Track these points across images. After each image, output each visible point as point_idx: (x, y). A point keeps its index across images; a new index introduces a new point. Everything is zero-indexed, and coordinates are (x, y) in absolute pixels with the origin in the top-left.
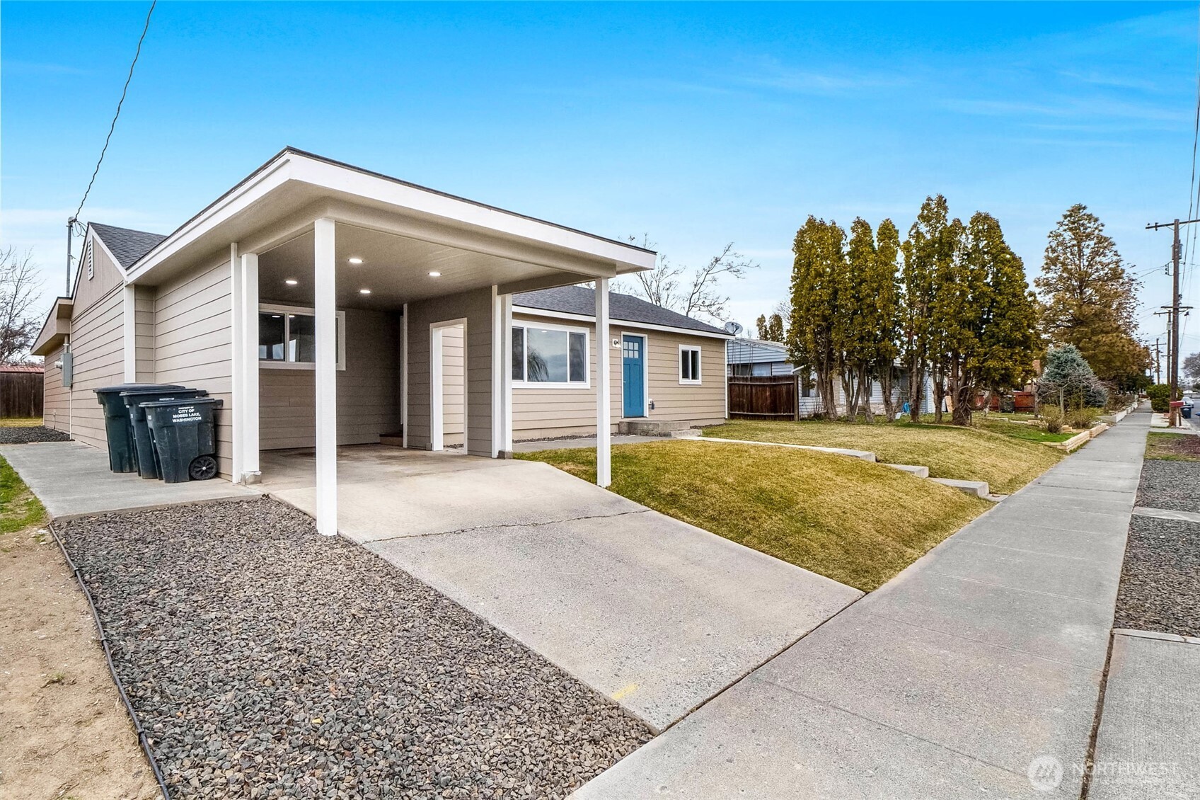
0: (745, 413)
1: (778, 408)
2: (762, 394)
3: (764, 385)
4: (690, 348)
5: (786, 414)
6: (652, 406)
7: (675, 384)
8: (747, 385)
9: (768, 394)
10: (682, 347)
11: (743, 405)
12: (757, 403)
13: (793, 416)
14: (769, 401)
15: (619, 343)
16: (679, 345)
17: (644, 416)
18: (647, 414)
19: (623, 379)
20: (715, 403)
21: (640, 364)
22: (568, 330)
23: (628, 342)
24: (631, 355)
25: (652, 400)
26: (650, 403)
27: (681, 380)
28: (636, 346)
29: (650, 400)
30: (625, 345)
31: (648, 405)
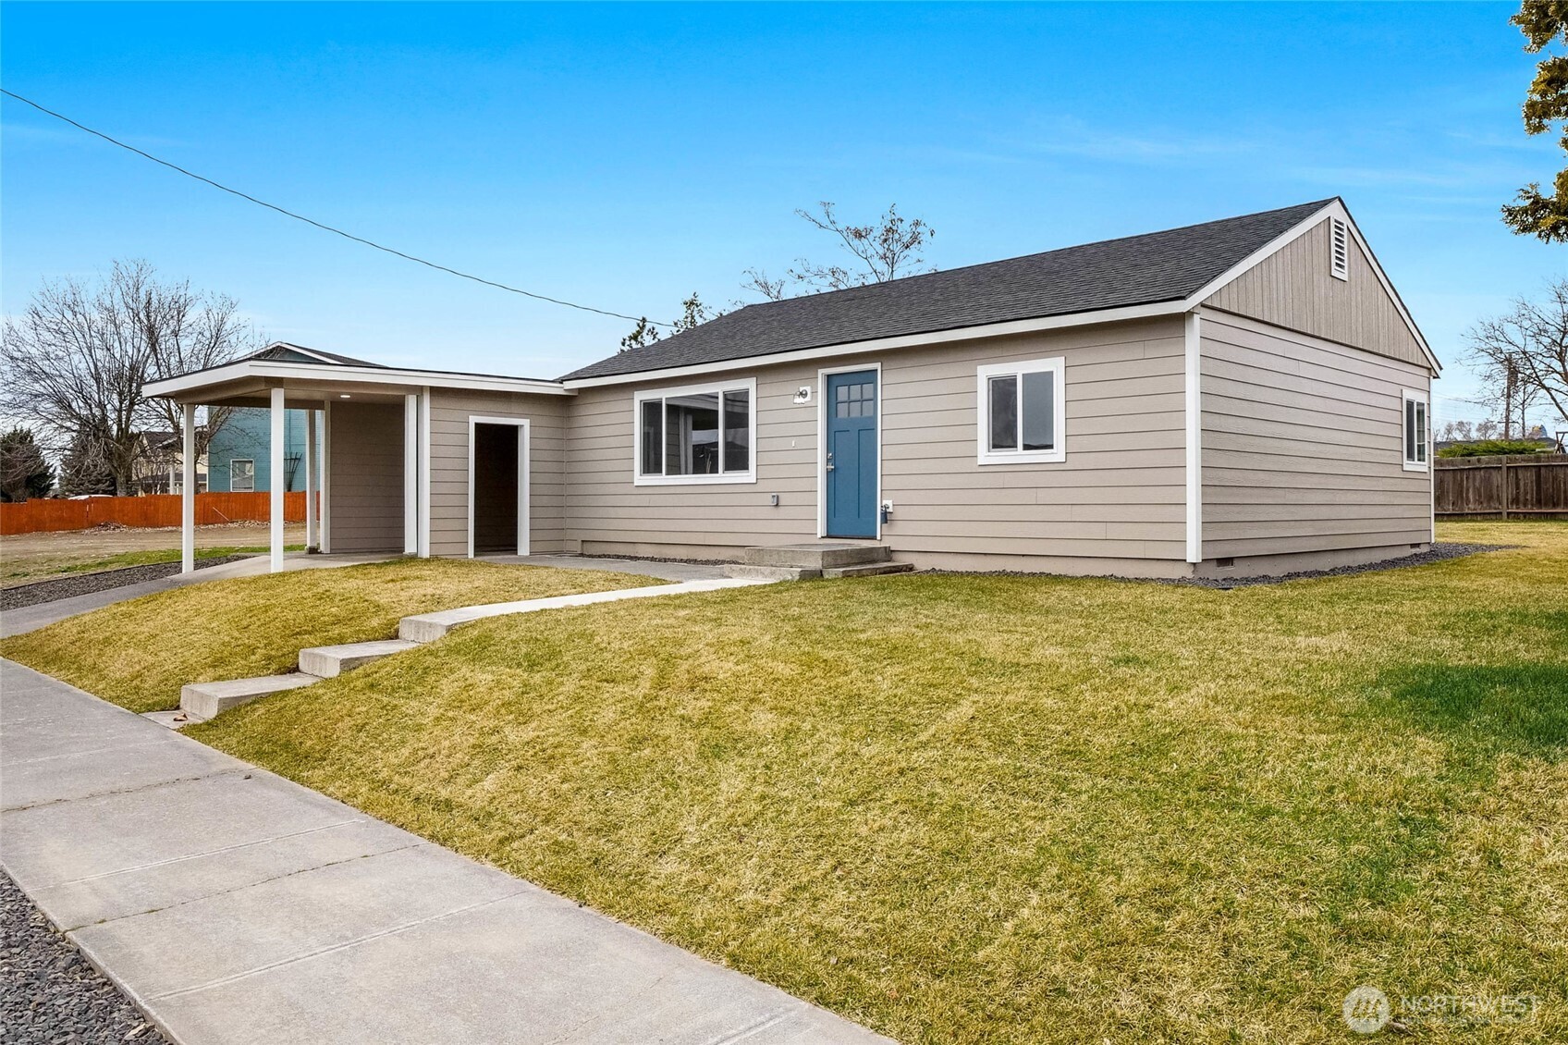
4: (1019, 368)
7: (969, 465)
10: (987, 372)
15: (814, 392)
16: (979, 367)
17: (874, 538)
18: (879, 534)
19: (828, 461)
20: (1135, 513)
21: (874, 426)
22: (721, 388)
23: (850, 385)
24: (856, 410)
25: (891, 503)
26: (884, 509)
27: (984, 454)
28: (869, 390)
29: (884, 503)
30: (842, 392)
31: (881, 513)
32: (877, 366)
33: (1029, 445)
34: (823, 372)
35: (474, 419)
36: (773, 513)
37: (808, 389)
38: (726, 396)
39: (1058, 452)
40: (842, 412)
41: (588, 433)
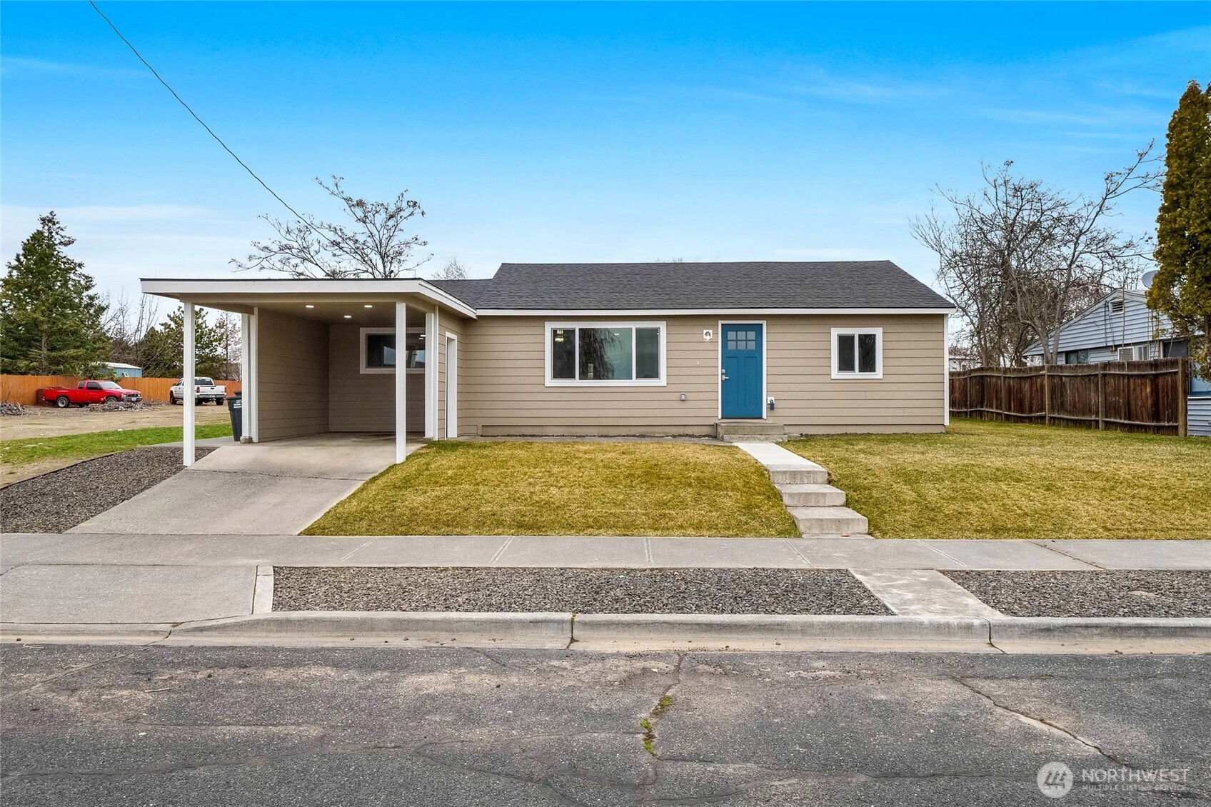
0: (1122, 421)
2: (1141, 391)
3: (1144, 376)
4: (856, 331)
5: (1169, 424)
6: (772, 407)
7: (822, 379)
9: (1148, 390)
10: (836, 332)
11: (1119, 407)
12: (1136, 404)
13: (1178, 427)
14: (1149, 402)
15: (715, 334)
16: (832, 329)
17: (761, 418)
18: (764, 416)
19: (722, 374)
20: (918, 404)
21: (756, 356)
22: (634, 326)
23: (737, 332)
24: (742, 346)
25: (773, 399)
26: (769, 402)
27: (835, 373)
28: (752, 335)
29: (769, 399)
30: (731, 335)
31: (767, 404)
32: (764, 323)
33: (862, 369)
34: (720, 323)
35: (447, 334)
36: (679, 405)
37: (711, 331)
38: (638, 331)
39: (879, 373)
40: (731, 346)
41: (490, 347)
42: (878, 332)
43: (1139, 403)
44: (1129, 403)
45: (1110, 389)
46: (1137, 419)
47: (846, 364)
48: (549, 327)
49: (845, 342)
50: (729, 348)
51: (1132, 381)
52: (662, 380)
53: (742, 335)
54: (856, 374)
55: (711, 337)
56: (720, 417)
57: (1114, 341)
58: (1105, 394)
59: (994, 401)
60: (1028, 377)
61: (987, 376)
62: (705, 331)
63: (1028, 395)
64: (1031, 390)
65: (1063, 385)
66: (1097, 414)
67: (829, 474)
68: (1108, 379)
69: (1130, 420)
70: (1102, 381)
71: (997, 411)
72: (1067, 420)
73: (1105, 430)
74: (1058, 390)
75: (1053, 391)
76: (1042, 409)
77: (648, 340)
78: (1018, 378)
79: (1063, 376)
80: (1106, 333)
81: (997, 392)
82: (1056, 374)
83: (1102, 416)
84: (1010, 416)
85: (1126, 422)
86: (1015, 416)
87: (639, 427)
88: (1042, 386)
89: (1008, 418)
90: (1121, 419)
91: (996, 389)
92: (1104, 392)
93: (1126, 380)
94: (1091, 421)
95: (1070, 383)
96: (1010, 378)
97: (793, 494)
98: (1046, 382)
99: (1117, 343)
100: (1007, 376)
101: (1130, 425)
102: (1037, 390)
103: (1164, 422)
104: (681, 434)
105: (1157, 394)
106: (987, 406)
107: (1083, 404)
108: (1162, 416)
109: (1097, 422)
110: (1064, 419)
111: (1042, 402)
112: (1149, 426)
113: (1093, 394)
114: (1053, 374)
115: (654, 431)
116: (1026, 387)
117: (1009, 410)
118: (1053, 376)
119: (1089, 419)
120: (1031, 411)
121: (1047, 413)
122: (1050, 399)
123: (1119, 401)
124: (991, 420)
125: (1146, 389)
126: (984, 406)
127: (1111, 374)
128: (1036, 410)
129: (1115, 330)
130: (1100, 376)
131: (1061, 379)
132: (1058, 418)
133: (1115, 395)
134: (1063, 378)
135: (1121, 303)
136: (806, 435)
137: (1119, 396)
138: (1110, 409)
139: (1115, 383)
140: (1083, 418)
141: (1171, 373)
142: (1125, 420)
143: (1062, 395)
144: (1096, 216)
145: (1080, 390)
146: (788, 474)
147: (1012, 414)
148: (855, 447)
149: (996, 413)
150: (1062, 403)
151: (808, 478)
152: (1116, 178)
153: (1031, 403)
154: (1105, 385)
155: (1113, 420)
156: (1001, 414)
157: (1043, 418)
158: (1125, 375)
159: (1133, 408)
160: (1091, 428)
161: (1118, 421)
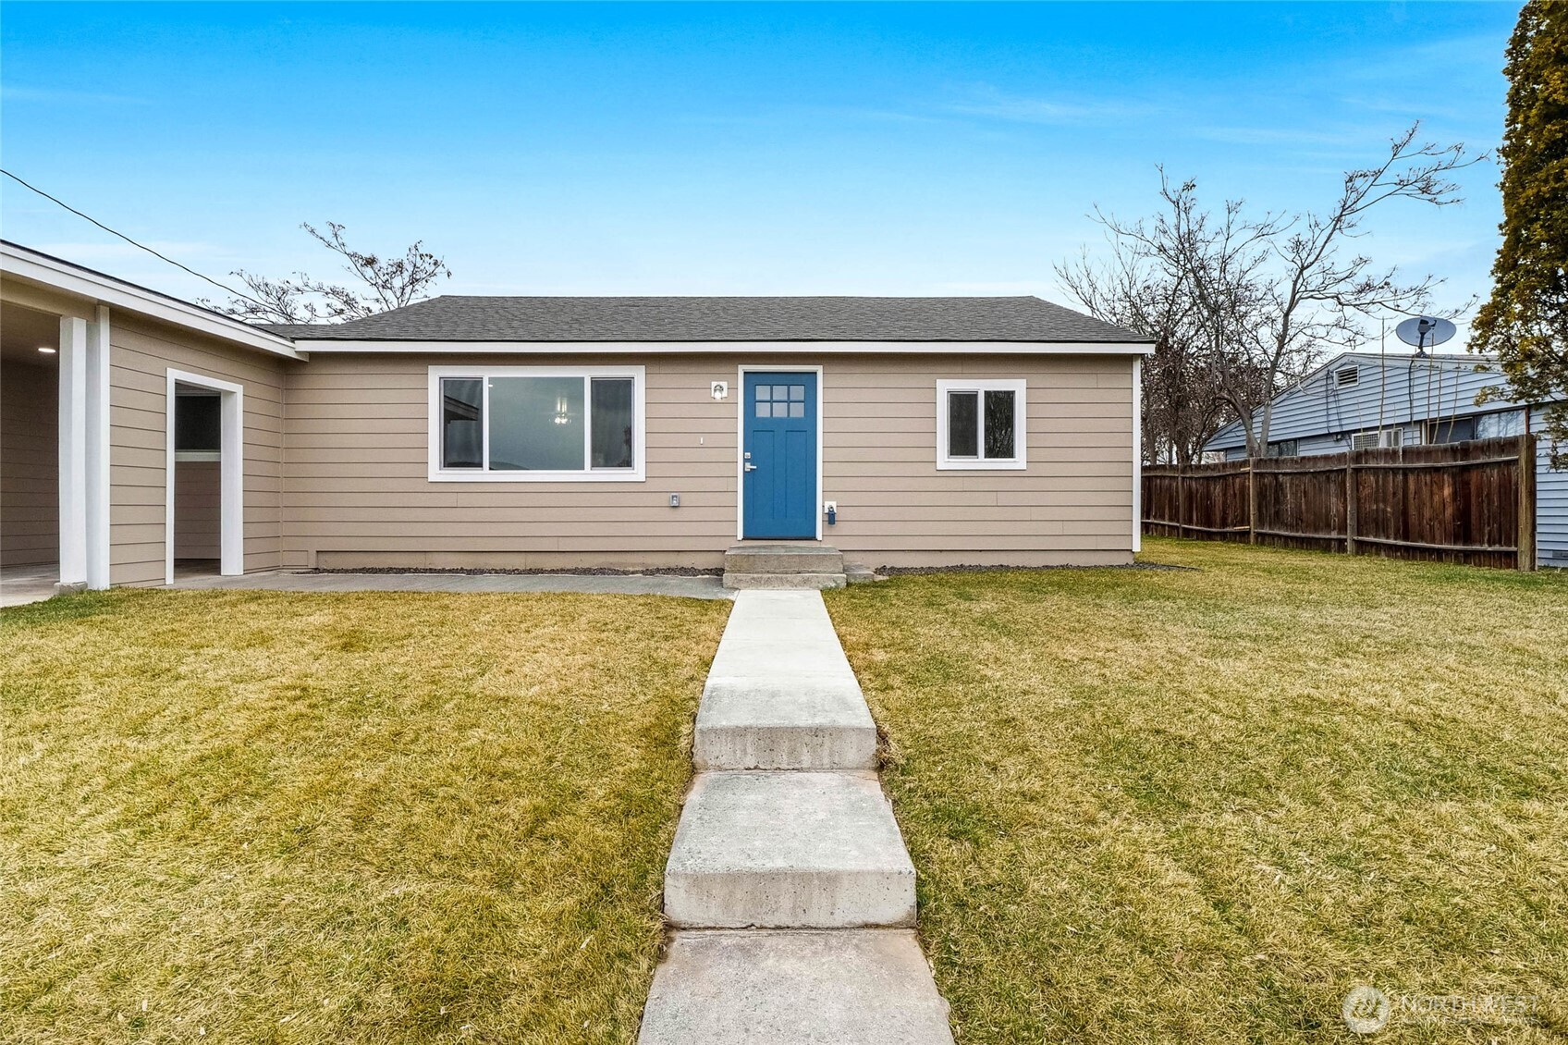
0: (1392, 541)
1: (1474, 533)
2: (1432, 494)
3: (1437, 470)
4: (980, 385)
5: (1497, 547)
6: (831, 518)
7: (929, 470)
8: (1396, 471)
9: (1447, 491)
10: (947, 385)
11: (1386, 520)
12: (1421, 516)
13: (1515, 553)
14: (1449, 511)
15: (733, 388)
16: (938, 381)
17: (814, 538)
18: (819, 536)
19: (745, 460)
20: (1087, 513)
21: (805, 429)
22: (587, 373)
23: (772, 386)
24: (780, 410)
25: (834, 504)
26: (827, 511)
27: (944, 460)
28: (798, 392)
29: (827, 504)
30: (762, 392)
31: (824, 514)
32: (819, 369)
33: (990, 453)
34: (742, 369)
35: (174, 374)
36: (669, 515)
37: (724, 384)
38: (596, 384)
39: (1019, 461)
40: (763, 411)
41: (331, 411)
42: (1017, 385)
43: (1427, 513)
44: (1405, 513)
45: (1367, 491)
46: (1422, 538)
47: (962, 443)
48: (435, 374)
49: (962, 405)
50: (757, 416)
51: (1411, 479)
52: (638, 472)
53: (780, 392)
54: (980, 462)
55: (726, 390)
56: (740, 536)
57: (1341, 425)
58: (1359, 500)
59: (1167, 511)
60: (1219, 477)
61: (1156, 477)
62: (714, 384)
63: (1219, 501)
64: (1225, 495)
65: (1280, 487)
66: (1343, 529)
67: (882, 737)
68: (1364, 476)
69: (1406, 538)
70: (1352, 478)
71: (1171, 524)
72: (1287, 537)
73: (1357, 553)
74: (1270, 493)
75: (1261, 494)
76: (1244, 520)
77: (613, 398)
78: (1203, 478)
79: (1279, 473)
80: (1328, 415)
81: (1171, 497)
82: (1269, 471)
83: (1352, 533)
84: (1192, 530)
85: (1401, 543)
86: (1199, 530)
87: (597, 555)
88: (1244, 489)
89: (1187, 533)
90: (1388, 538)
91: (1170, 494)
92: (1355, 496)
93: (1400, 477)
94: (1331, 539)
95: (1292, 484)
96: (1191, 478)
97: (706, 877)
98: (1251, 483)
99: (1345, 429)
100: (1188, 476)
101: (1407, 548)
102: (1235, 494)
103: (1482, 543)
104: (673, 566)
105: (1467, 498)
106: (1155, 517)
107: (1315, 514)
108: (1475, 533)
109: (1341, 542)
110: (1280, 536)
111: (1243, 510)
112: (1445, 551)
113: (1334, 500)
114: (1263, 471)
115: (623, 561)
116: (1217, 490)
117: (1190, 522)
118: (1261, 475)
119: (1327, 536)
120: (1224, 524)
121: (1252, 527)
122: (1256, 507)
123: (1384, 511)
124: (1162, 536)
125: (1441, 488)
126: (1151, 517)
127: (1370, 468)
128: (1232, 521)
129: (1343, 410)
130: (1349, 471)
131: (1277, 479)
132: (1270, 535)
133: (1377, 502)
134: (1281, 476)
135: (1354, 372)
136: (892, 568)
137: (1385, 501)
138: (1366, 523)
139: (1377, 482)
140: (1316, 536)
141: (1499, 463)
142: (1395, 539)
143: (1277, 501)
144: (1326, 242)
145: (1311, 494)
146: (750, 738)
147: (1194, 527)
148: (973, 606)
149: (1169, 526)
150: (1277, 513)
151: (813, 751)
152: (1359, 182)
153: (1224, 513)
154: (1357, 485)
155: (1371, 539)
156: (1177, 527)
157: (1245, 534)
158: (1399, 469)
159: (1413, 519)
160: (1330, 551)
161: (1383, 540)
